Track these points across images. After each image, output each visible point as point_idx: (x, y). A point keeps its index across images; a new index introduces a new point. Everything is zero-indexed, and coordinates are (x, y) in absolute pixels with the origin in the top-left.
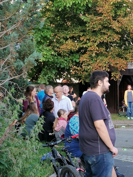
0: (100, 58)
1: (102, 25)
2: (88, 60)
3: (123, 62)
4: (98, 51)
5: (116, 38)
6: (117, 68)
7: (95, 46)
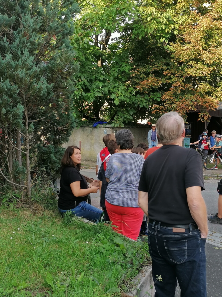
0: (186, 95)
2: (172, 98)
3: (214, 100)
4: (184, 87)
6: (206, 107)
7: (181, 81)
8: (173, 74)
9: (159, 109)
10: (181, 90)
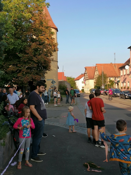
0: (28, 75)
1: (28, 59)
2: (22, 76)
3: (39, 77)
4: (27, 71)
5: (35, 65)
6: (36, 80)
7: (25, 69)
8: (22, 66)
9: (16, 80)
10: (25, 72)
